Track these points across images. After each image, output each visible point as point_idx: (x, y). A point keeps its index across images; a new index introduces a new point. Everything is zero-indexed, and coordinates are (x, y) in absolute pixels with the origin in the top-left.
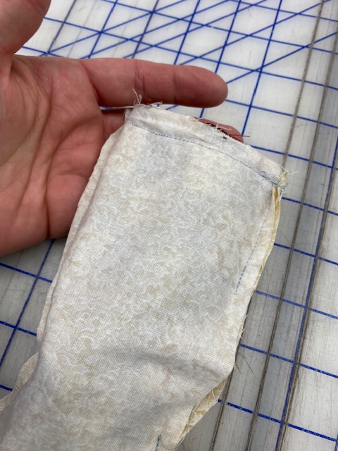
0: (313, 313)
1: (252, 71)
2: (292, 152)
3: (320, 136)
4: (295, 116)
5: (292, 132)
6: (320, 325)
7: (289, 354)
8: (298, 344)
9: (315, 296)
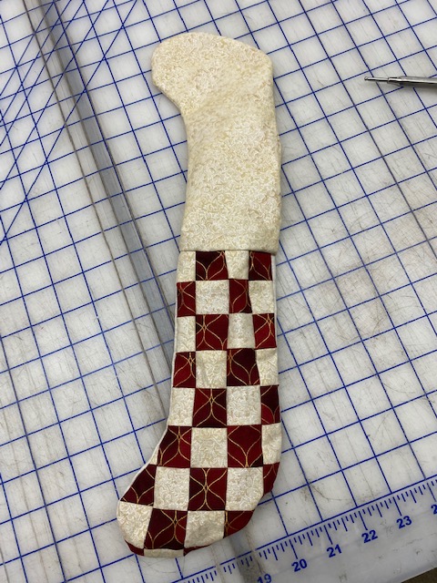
0: (160, 278)
1: (43, 166)
2: (95, 200)
3: (105, 180)
4: (84, 177)
5: (88, 188)
7: (161, 306)
8: (162, 297)
9: (155, 268)
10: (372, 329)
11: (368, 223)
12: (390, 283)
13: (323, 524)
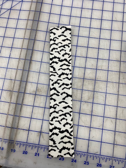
0: (34, 51)
1: (21, 1)
2: (29, 19)
3: (35, 14)
4: (30, 11)
5: (29, 14)
6: (36, 53)
7: (29, 59)
8: (31, 57)
9: (34, 47)
10: (86, 99)
11: (104, 68)
12: (100, 89)
13: (39, 145)
